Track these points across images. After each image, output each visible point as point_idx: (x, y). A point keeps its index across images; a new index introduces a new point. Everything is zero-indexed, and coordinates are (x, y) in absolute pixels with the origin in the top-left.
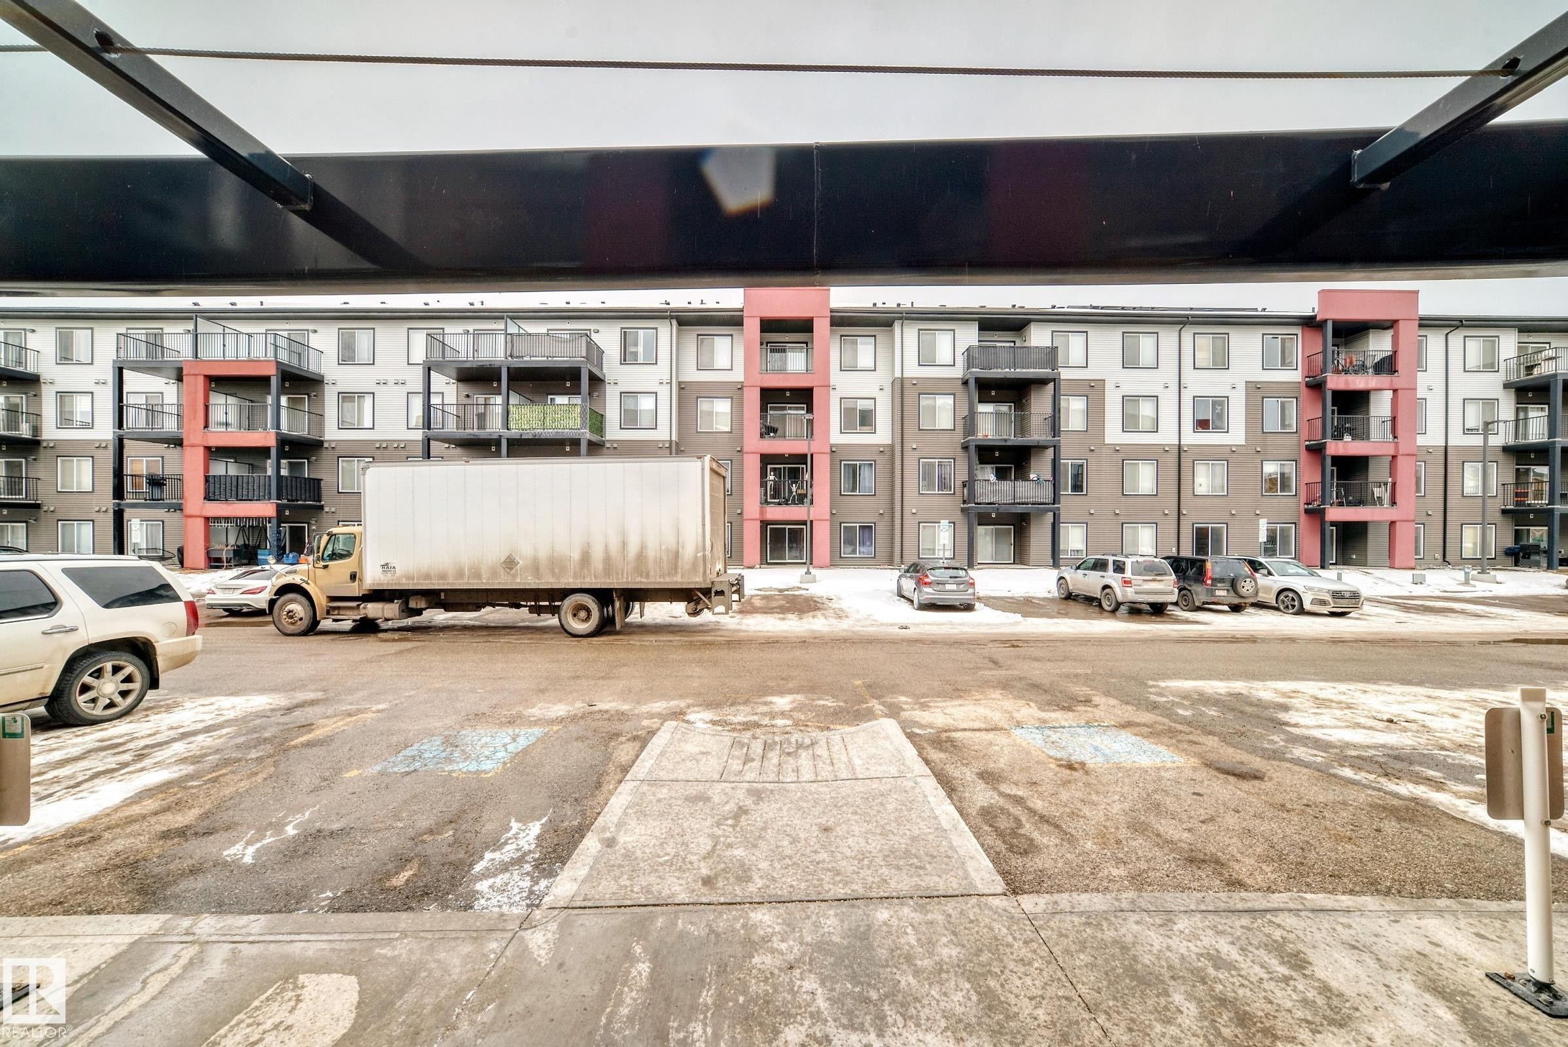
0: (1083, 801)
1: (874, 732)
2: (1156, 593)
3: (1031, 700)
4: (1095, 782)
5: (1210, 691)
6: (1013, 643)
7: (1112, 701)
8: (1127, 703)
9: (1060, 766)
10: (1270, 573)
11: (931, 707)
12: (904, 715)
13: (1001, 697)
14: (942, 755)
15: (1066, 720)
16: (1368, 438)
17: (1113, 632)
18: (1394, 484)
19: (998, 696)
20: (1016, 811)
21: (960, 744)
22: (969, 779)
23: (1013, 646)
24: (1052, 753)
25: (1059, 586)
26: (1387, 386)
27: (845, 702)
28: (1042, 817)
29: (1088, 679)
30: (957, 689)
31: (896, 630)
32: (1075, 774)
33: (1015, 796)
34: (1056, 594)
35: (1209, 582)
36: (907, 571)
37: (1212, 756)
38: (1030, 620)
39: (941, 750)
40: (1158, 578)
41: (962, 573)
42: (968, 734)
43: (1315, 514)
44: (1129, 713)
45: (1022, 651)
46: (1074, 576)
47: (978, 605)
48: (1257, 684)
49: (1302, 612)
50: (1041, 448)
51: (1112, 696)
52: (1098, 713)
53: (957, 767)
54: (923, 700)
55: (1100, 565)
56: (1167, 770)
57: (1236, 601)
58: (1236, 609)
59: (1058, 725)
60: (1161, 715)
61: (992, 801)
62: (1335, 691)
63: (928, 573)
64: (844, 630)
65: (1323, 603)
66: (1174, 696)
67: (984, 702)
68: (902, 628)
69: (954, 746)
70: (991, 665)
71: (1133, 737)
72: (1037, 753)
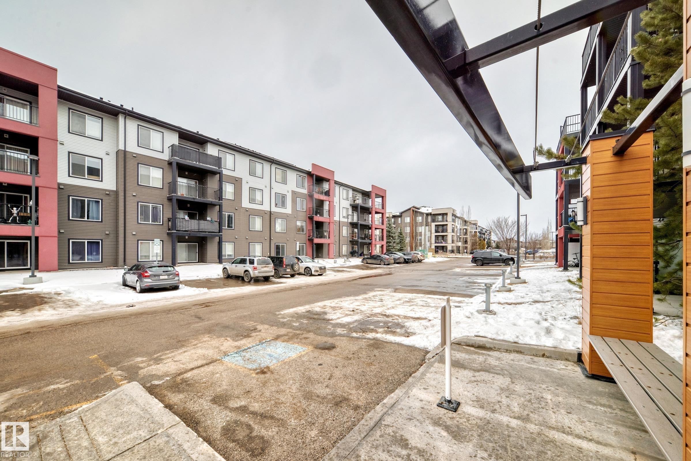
0: (277, 392)
1: (117, 400)
2: (266, 272)
3: (227, 336)
4: (278, 377)
5: (300, 312)
6: (206, 304)
7: (266, 326)
8: (272, 326)
9: (257, 373)
10: (302, 262)
11: (163, 359)
12: (142, 372)
13: (209, 339)
14: (181, 396)
15: (249, 343)
16: (323, 216)
17: (253, 291)
18: (329, 232)
19: (207, 339)
20: (246, 419)
21: (192, 382)
22: (206, 407)
23: (207, 306)
24: (250, 366)
25: (224, 272)
26: (327, 200)
27: (81, 378)
28: (261, 415)
29: (250, 317)
30: (180, 341)
31: (125, 309)
32: (267, 375)
33: (240, 407)
34: (222, 276)
35: (284, 266)
36: (131, 269)
37: (315, 343)
38: (212, 290)
39: (179, 392)
40: (267, 266)
41: (169, 269)
42: (195, 371)
43: (311, 240)
44: (275, 331)
45: (212, 308)
46: (231, 267)
47: (181, 286)
48: (312, 305)
49: (312, 275)
50: (213, 205)
51: (265, 324)
52: (263, 334)
53: (195, 402)
54: (156, 356)
55: (243, 261)
56: (303, 356)
57: (293, 273)
58: (293, 276)
59: (246, 348)
60: (288, 328)
61: (228, 419)
62: (334, 303)
63: (147, 270)
64: (75, 316)
65: (317, 271)
66: (288, 317)
67: (200, 345)
68: (129, 306)
69: (189, 384)
70: (197, 320)
71: (283, 343)
72: (242, 370)
